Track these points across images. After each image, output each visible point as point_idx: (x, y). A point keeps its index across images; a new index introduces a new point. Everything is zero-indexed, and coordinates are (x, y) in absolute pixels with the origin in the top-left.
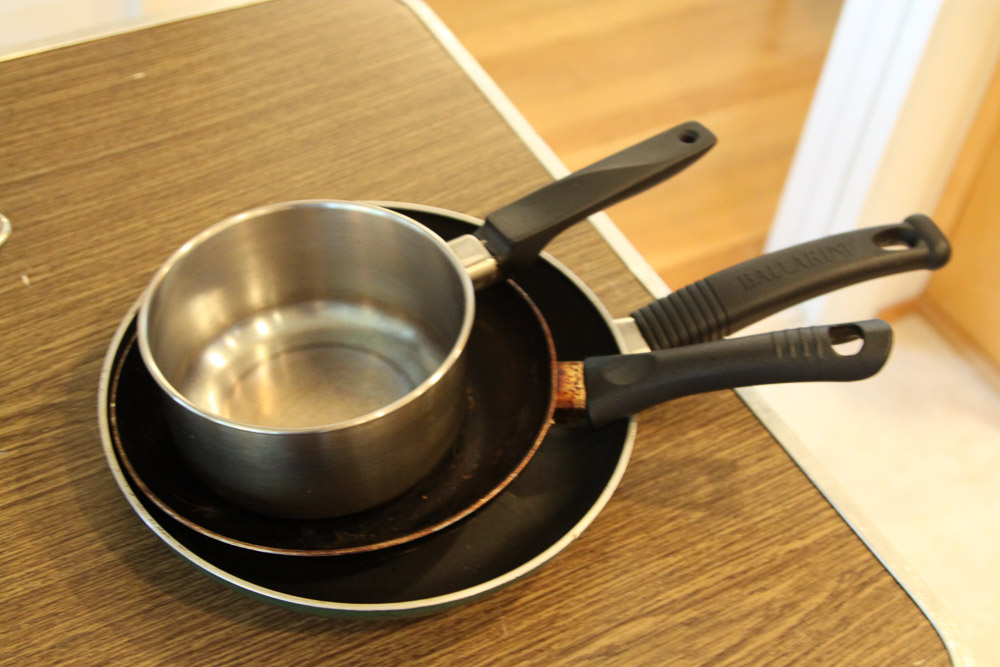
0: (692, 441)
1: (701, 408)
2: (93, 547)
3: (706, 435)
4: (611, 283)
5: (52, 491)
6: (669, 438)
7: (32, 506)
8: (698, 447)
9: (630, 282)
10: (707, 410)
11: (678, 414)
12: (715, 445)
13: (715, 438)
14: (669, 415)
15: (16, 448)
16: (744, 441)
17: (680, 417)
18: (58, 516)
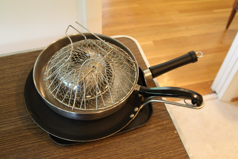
0: (170, 153)
1: (174, 145)
2: (45, 155)
3: (174, 152)
4: (162, 112)
5: (41, 141)
6: (166, 151)
7: (36, 144)
8: (171, 155)
9: (166, 113)
10: (175, 146)
11: (169, 146)
12: (175, 155)
13: (176, 153)
14: (167, 146)
15: (37, 131)
16: (181, 155)
17: (169, 147)
18: (40, 147)
